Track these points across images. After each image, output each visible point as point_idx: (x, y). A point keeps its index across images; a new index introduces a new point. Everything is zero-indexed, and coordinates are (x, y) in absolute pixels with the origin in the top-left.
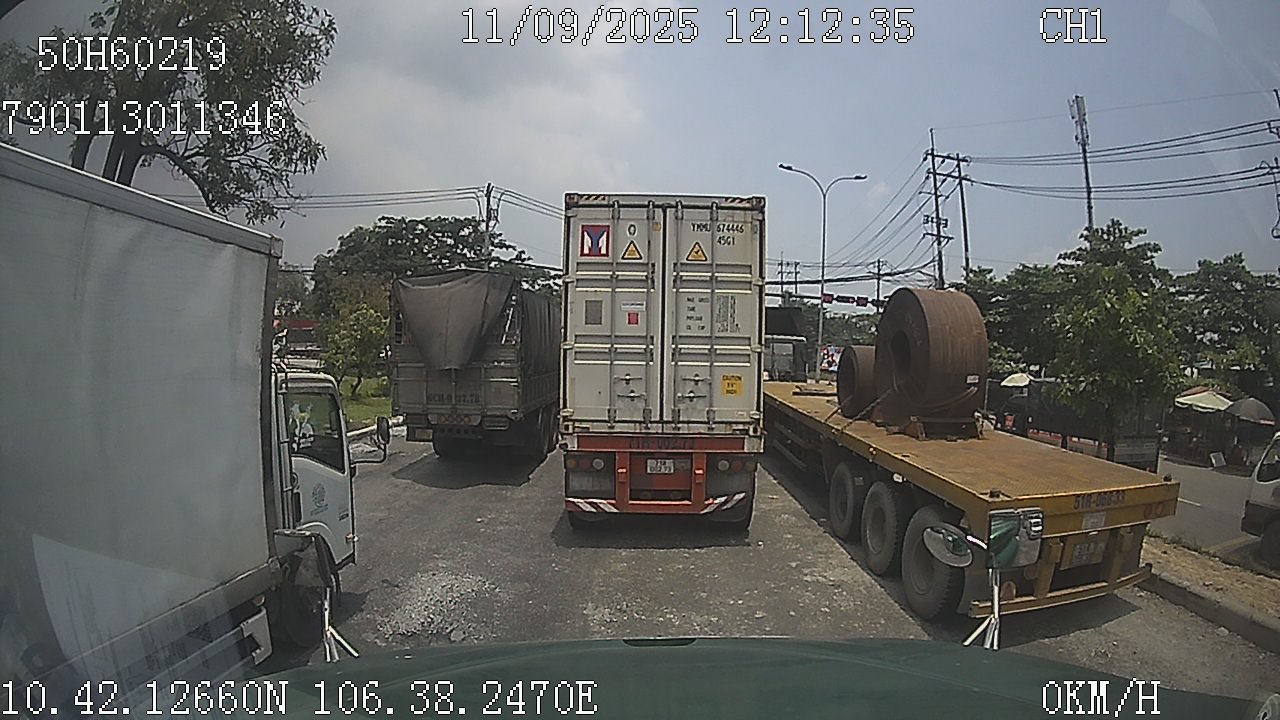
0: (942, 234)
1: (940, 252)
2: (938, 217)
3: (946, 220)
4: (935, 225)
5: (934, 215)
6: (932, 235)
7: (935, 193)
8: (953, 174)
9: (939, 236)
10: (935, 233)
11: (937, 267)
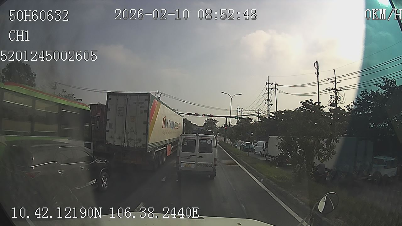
0: (270, 103)
1: (269, 109)
2: (269, 99)
3: (271, 100)
4: (268, 101)
5: (268, 99)
6: (267, 104)
7: (269, 93)
8: (274, 88)
9: (269, 104)
10: (268, 103)
11: (268, 112)
